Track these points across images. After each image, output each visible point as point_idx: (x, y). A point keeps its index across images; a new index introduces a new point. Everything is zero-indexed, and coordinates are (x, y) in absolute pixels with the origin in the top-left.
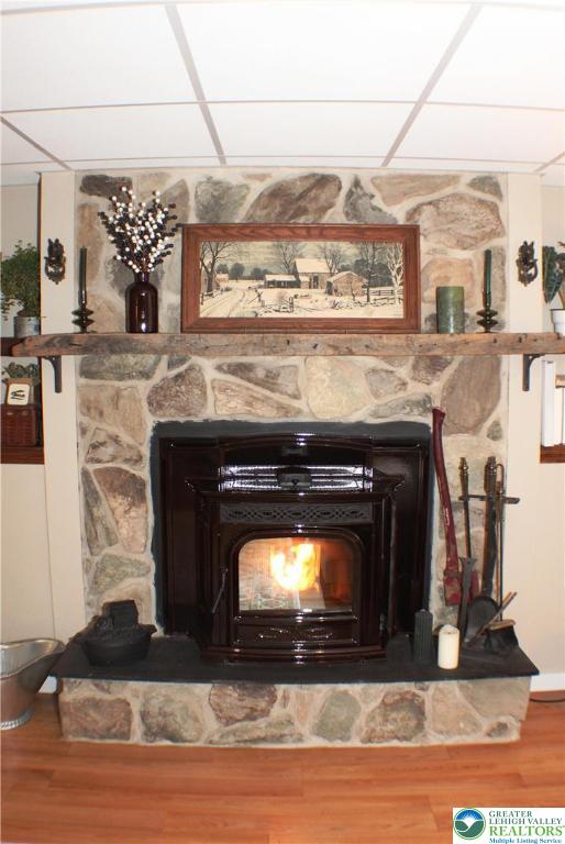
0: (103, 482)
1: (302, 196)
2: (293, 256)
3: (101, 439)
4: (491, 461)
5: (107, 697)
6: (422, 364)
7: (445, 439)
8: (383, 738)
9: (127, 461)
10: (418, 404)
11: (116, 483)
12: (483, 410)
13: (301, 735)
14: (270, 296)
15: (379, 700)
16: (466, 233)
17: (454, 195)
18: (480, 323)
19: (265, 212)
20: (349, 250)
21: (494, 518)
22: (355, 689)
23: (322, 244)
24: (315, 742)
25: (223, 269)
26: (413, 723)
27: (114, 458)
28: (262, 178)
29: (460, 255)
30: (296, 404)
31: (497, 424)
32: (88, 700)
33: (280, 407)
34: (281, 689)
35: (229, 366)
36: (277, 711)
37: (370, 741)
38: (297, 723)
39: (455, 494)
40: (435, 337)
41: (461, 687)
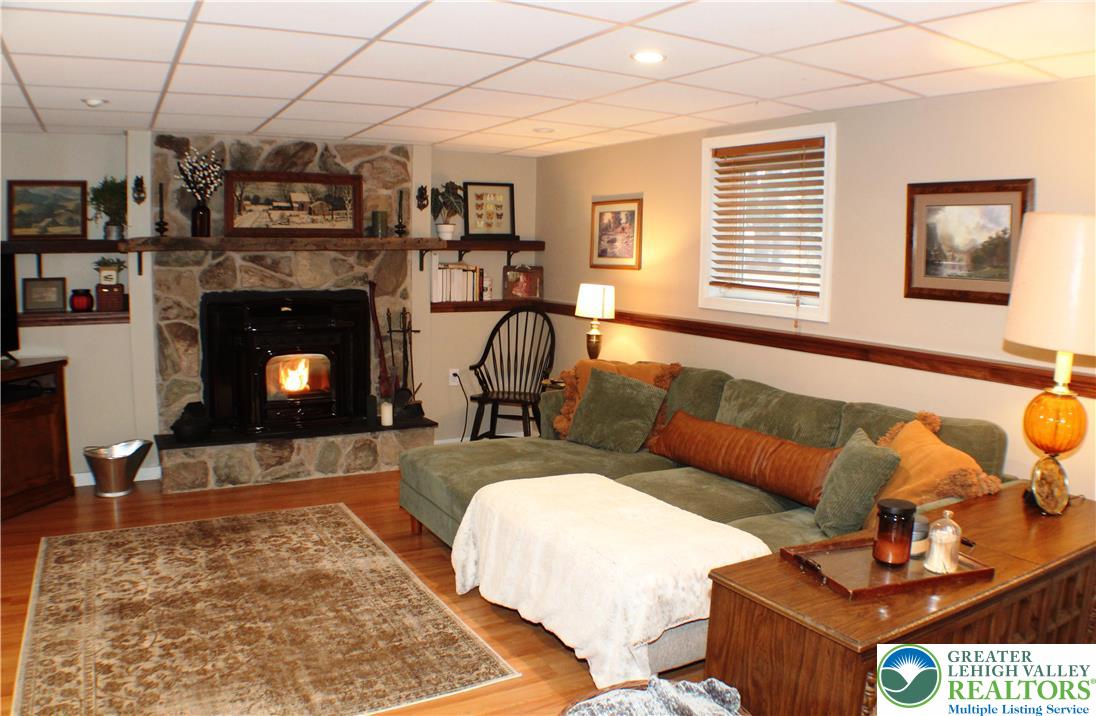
0: (170, 332)
1: (294, 155)
2: (289, 192)
3: (169, 305)
4: (404, 309)
5: (192, 461)
6: (363, 256)
7: (377, 300)
8: (355, 469)
9: (186, 318)
10: (360, 279)
11: (179, 333)
12: (397, 281)
13: (309, 471)
14: (276, 215)
15: (352, 446)
16: (388, 179)
17: (382, 157)
18: (396, 232)
19: (272, 164)
20: (321, 189)
21: (406, 345)
22: (337, 439)
23: (306, 184)
24: (318, 475)
25: (247, 199)
26: (371, 459)
27: (178, 317)
28: (270, 143)
29: (385, 192)
30: (290, 279)
31: (405, 290)
32: (179, 465)
33: (282, 282)
34: (297, 442)
35: (250, 257)
36: (295, 458)
37: (348, 471)
38: (307, 465)
39: (384, 332)
40: (372, 240)
41: (396, 435)
